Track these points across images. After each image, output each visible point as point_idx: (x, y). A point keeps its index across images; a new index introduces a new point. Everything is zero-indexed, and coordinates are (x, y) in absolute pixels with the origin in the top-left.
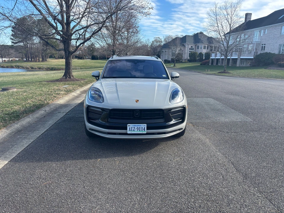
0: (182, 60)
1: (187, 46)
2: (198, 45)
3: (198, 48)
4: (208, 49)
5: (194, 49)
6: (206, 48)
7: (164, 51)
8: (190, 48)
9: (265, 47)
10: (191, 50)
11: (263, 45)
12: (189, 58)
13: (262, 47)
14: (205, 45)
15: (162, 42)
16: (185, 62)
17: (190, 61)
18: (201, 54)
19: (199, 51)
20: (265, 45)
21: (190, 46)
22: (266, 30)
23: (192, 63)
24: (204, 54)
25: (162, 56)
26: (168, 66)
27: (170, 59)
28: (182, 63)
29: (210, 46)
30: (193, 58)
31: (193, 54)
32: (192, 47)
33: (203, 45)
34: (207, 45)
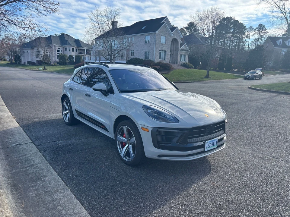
0: (50, 62)
1: (53, 48)
2: (66, 47)
3: (66, 50)
4: (76, 52)
5: (62, 51)
6: (75, 50)
7: (26, 51)
8: (57, 50)
9: (133, 53)
10: (59, 52)
11: (131, 51)
12: (58, 60)
13: (131, 53)
14: (73, 48)
15: (15, 40)
16: (54, 65)
17: (59, 64)
18: (70, 56)
19: (68, 54)
20: (133, 51)
21: (57, 48)
22: (133, 38)
23: (63, 66)
24: (74, 57)
25: (24, 57)
26: (35, 69)
27: (35, 61)
28: (51, 65)
29: (79, 49)
30: (63, 61)
31: (63, 56)
32: (59, 49)
33: (72, 48)
34: (76, 47)
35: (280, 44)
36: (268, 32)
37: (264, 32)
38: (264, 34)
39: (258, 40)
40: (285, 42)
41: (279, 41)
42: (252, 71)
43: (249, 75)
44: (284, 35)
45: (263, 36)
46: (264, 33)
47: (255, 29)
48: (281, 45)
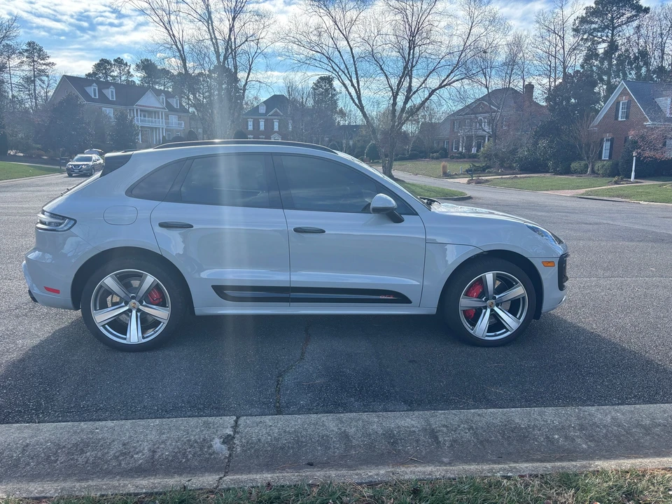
35: (95, 96)
36: (53, 64)
37: (42, 62)
38: (44, 66)
39: (34, 80)
40: (105, 91)
41: (92, 88)
42: (79, 156)
43: (79, 166)
44: (89, 75)
45: (43, 71)
46: (44, 64)
47: (20, 53)
48: (97, 97)
